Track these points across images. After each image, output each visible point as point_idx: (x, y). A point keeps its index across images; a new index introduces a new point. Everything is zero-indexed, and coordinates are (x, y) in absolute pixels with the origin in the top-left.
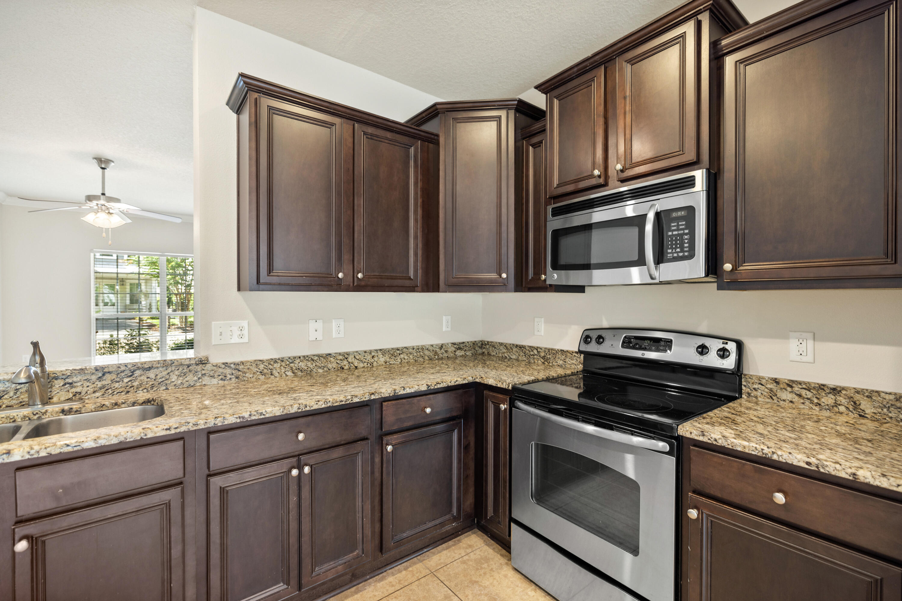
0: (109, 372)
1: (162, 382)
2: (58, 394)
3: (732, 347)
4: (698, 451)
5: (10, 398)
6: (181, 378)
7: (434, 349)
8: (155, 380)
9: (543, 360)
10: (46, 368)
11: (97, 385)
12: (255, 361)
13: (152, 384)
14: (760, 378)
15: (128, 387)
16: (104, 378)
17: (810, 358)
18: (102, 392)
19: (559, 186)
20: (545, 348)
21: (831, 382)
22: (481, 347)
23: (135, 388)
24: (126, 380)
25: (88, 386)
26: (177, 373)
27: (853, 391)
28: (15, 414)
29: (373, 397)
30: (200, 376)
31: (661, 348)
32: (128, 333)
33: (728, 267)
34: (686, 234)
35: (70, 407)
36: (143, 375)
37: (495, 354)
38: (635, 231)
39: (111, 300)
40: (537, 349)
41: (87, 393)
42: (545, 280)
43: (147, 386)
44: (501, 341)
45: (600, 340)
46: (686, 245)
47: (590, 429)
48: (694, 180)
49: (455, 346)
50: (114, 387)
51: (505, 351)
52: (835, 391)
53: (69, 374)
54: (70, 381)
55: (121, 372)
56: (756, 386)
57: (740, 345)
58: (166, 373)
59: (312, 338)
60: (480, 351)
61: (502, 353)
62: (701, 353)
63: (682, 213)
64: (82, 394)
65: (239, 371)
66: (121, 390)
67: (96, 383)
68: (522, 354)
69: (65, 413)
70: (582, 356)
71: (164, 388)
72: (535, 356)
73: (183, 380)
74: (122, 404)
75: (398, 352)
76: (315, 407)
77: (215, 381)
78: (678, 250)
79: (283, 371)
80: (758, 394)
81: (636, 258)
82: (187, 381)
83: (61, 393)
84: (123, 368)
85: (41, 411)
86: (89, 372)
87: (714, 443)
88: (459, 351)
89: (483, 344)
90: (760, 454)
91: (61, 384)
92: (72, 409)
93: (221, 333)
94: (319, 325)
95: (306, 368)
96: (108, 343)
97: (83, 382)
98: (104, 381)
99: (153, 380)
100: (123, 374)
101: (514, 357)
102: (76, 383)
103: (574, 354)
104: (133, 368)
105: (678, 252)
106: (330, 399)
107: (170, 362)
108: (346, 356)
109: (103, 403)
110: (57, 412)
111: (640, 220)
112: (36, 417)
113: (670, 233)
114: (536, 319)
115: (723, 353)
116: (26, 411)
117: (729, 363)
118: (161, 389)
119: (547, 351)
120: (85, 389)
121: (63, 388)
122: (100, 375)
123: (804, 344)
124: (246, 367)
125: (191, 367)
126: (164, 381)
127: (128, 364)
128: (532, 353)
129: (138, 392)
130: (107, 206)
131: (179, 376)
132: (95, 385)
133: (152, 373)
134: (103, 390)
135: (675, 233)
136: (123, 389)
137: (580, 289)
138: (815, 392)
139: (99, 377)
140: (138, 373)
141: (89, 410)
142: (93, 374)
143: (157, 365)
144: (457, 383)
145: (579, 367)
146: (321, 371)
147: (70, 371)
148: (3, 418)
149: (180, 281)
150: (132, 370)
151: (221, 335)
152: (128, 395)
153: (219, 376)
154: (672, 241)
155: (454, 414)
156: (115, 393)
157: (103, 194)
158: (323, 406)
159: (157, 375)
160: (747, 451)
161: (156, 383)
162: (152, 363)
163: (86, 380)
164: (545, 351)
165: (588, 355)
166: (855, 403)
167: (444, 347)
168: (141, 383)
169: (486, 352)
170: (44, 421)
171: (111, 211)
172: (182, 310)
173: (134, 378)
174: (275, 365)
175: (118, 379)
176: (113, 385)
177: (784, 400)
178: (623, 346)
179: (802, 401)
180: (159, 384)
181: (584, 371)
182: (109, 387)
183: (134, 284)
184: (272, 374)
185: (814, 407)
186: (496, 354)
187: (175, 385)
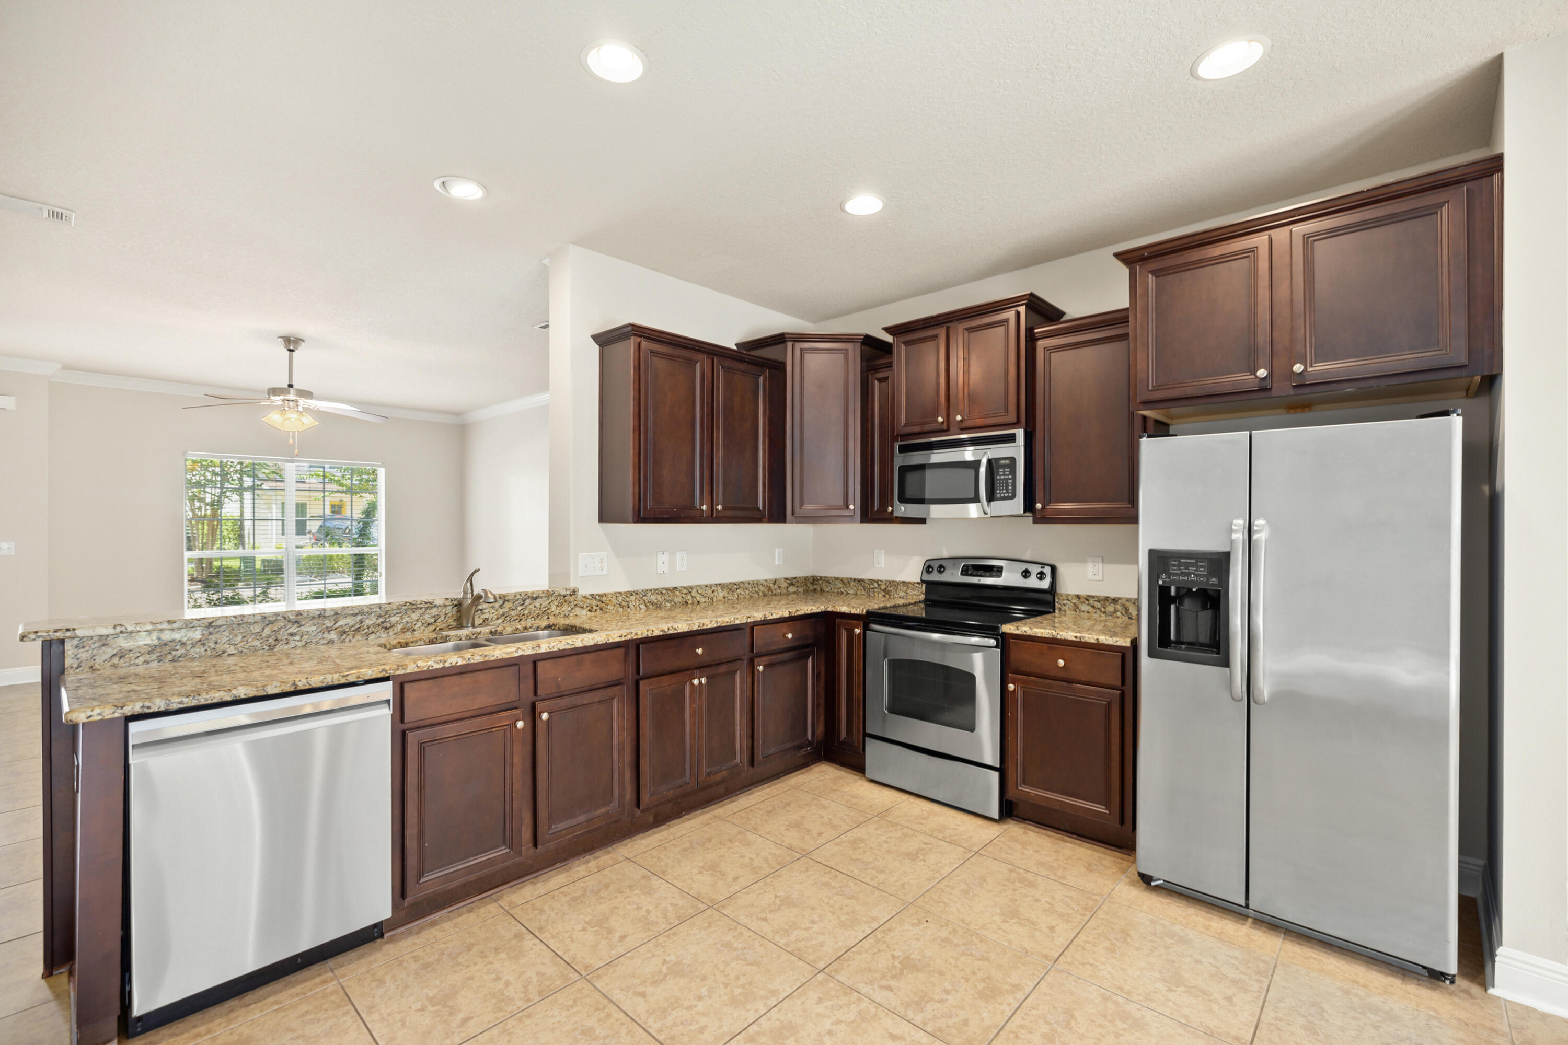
0: (508, 600)
3: (1047, 570)
4: (1015, 642)
5: (442, 621)
6: (559, 608)
7: (768, 585)
9: (883, 593)
11: (500, 612)
12: (615, 593)
14: (1067, 595)
15: (520, 616)
16: (505, 605)
17: (1100, 577)
18: (503, 619)
19: (906, 425)
20: (886, 581)
21: (1113, 595)
22: (812, 584)
24: (519, 608)
25: (493, 613)
26: (556, 603)
27: (1125, 600)
28: (461, 634)
29: (749, 620)
30: (573, 606)
31: (994, 574)
33: (1039, 506)
34: (1010, 479)
36: (532, 604)
37: (829, 590)
38: (972, 472)
40: (877, 583)
41: (492, 619)
42: (892, 511)
44: (836, 576)
45: (941, 569)
46: (1010, 488)
47: (936, 636)
48: (1015, 436)
49: (788, 581)
50: (511, 615)
51: (841, 586)
52: (1115, 601)
55: (516, 601)
56: (1065, 602)
57: (1054, 569)
58: (547, 602)
59: (660, 571)
60: (811, 587)
61: (838, 589)
62: (1025, 577)
63: (1007, 462)
64: (489, 620)
65: (603, 602)
67: (499, 610)
68: (860, 588)
69: (492, 634)
70: (924, 586)
72: (876, 590)
73: (560, 610)
75: (735, 587)
76: (710, 626)
77: (584, 612)
78: (1004, 491)
79: (637, 604)
80: (1066, 608)
81: (972, 495)
84: (518, 597)
87: (1025, 633)
88: (791, 587)
89: (815, 580)
90: (1051, 636)
93: (586, 564)
94: (665, 558)
95: (656, 601)
97: (489, 609)
98: (504, 609)
100: (517, 603)
101: (851, 592)
102: (485, 609)
103: (916, 585)
104: (525, 597)
105: (1004, 493)
106: (719, 620)
107: (551, 593)
108: (690, 590)
110: (488, 633)
111: (975, 465)
112: (474, 637)
113: (998, 477)
114: (876, 551)
115: (1041, 576)
117: (1045, 584)
118: (544, 618)
119: (888, 583)
120: (491, 615)
122: (502, 603)
123: (1096, 566)
124: (608, 599)
125: (566, 597)
126: (546, 610)
127: (521, 592)
128: (872, 586)
129: (527, 620)
131: (557, 606)
132: (497, 612)
133: (538, 602)
134: (504, 617)
135: (1002, 477)
136: (517, 617)
137: (922, 521)
138: (1102, 603)
140: (528, 602)
141: (508, 633)
142: (497, 601)
143: (542, 596)
144: (812, 611)
145: (920, 597)
146: (668, 605)
150: (524, 599)
151: (586, 567)
152: (521, 623)
153: (587, 607)
154: (1000, 483)
155: (810, 641)
156: (512, 620)
157: (291, 386)
158: (715, 626)
159: (541, 604)
160: (1043, 636)
162: (538, 592)
163: (492, 607)
164: (886, 584)
165: (929, 584)
166: (1126, 609)
167: (777, 582)
168: (530, 611)
169: (819, 589)
173: (525, 607)
174: (631, 597)
175: (513, 608)
176: (510, 613)
177: (1083, 612)
178: (962, 574)
179: (1095, 611)
180: (542, 613)
181: (926, 600)
182: (508, 615)
184: (628, 607)
185: (1102, 615)
186: (831, 589)
187: (554, 615)
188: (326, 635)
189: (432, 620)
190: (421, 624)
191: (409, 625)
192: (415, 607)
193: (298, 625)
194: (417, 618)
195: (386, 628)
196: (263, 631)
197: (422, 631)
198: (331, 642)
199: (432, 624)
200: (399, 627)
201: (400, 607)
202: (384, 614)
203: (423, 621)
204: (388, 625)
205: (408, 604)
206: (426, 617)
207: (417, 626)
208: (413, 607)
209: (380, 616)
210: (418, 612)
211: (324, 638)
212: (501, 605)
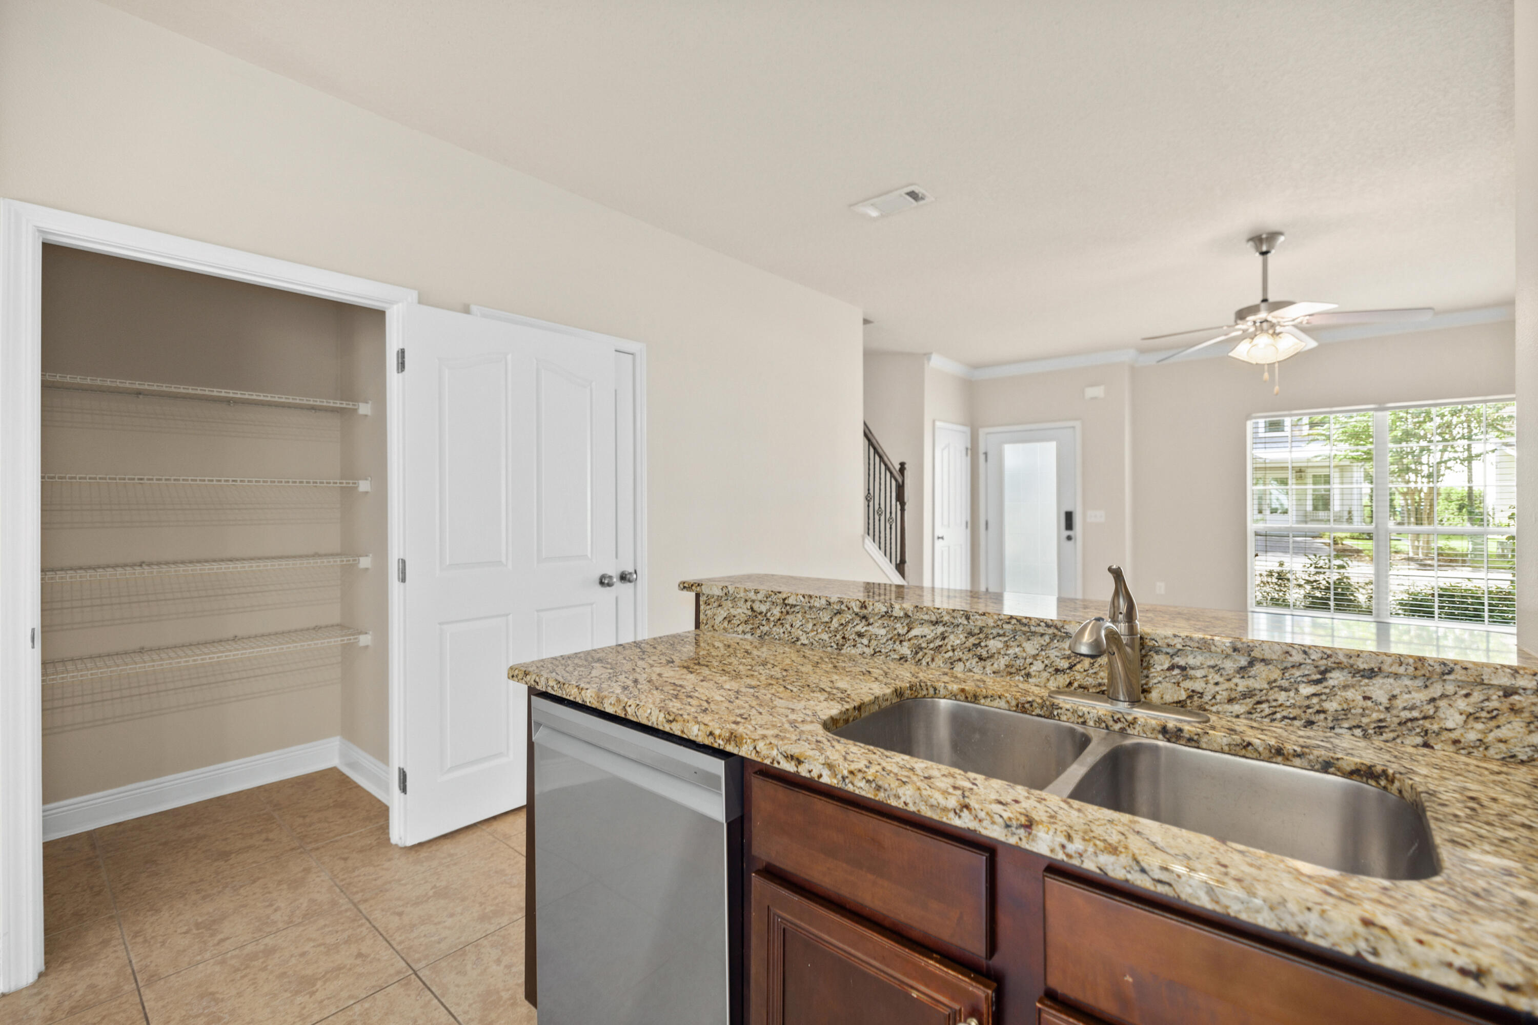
0: (1263, 660)
1: (1411, 720)
2: (1159, 685)
5: (1085, 671)
6: (1479, 726)
8: (1387, 709)
10: (1136, 625)
11: (1236, 685)
13: (1380, 721)
15: (1310, 711)
16: (1253, 671)
18: (1247, 704)
23: (1330, 718)
24: (1306, 690)
25: (1217, 684)
26: (1463, 704)
28: (1086, 709)
32: (1310, 562)
35: (1179, 725)
36: (1353, 686)
39: (1281, 505)
41: (1214, 697)
43: (1365, 720)
50: (1276, 700)
53: (1179, 646)
54: (1181, 661)
55: (1293, 667)
58: (1424, 695)
64: (1206, 699)
66: (1294, 712)
67: (1235, 680)
69: (1167, 736)
71: (1419, 740)
74: (1294, 756)
82: (1501, 741)
83: (1164, 684)
84: (1297, 657)
85: (1126, 717)
86: (1219, 650)
91: (1166, 666)
92: (1180, 730)
96: (1276, 575)
97: (1206, 670)
98: (1252, 680)
99: (1381, 708)
100: (1297, 673)
102: (1193, 669)
104: (1324, 662)
107: (1438, 669)
109: (1247, 739)
110: (1154, 729)
112: (1117, 727)
116: (1102, 708)
118: (1407, 742)
120: (1212, 688)
121: (1168, 674)
122: (1243, 662)
125: (1516, 697)
126: (1416, 719)
127: (1309, 647)
129: (1337, 730)
130: (1270, 322)
131: (1472, 716)
132: (1231, 685)
133: (1380, 688)
134: (1250, 702)
136: (1298, 712)
139: (1241, 668)
140: (1336, 678)
141: (1216, 746)
142: (1227, 656)
143: (1395, 669)
147: (1180, 640)
148: (1069, 710)
149: (1413, 466)
150: (1323, 668)
152: (1311, 734)
156: (1278, 716)
157: (1265, 300)
159: (1394, 697)
161: (1389, 718)
162: (1380, 658)
163: (1213, 667)
168: (1345, 706)
170: (1129, 742)
171: (1278, 329)
172: (1419, 522)
173: (1327, 691)
175: (1285, 683)
176: (1272, 695)
180: (1400, 724)
182: (1264, 698)
183: (1320, 475)
187: (1456, 742)
188: (897, 646)
189: (1064, 664)
190: (1042, 666)
191: (1019, 662)
192: (1026, 629)
193: (867, 623)
194: (1035, 652)
195: (981, 658)
196: (831, 622)
197: (1043, 680)
198: (903, 659)
199: (1063, 671)
200: (1002, 662)
201: (999, 623)
202: (977, 631)
203: (1046, 662)
204: (985, 654)
205: (1014, 621)
206: (1053, 653)
207: (1034, 668)
208: (1024, 629)
209: (971, 634)
210: (1037, 642)
211: (895, 650)
212: (1242, 668)
